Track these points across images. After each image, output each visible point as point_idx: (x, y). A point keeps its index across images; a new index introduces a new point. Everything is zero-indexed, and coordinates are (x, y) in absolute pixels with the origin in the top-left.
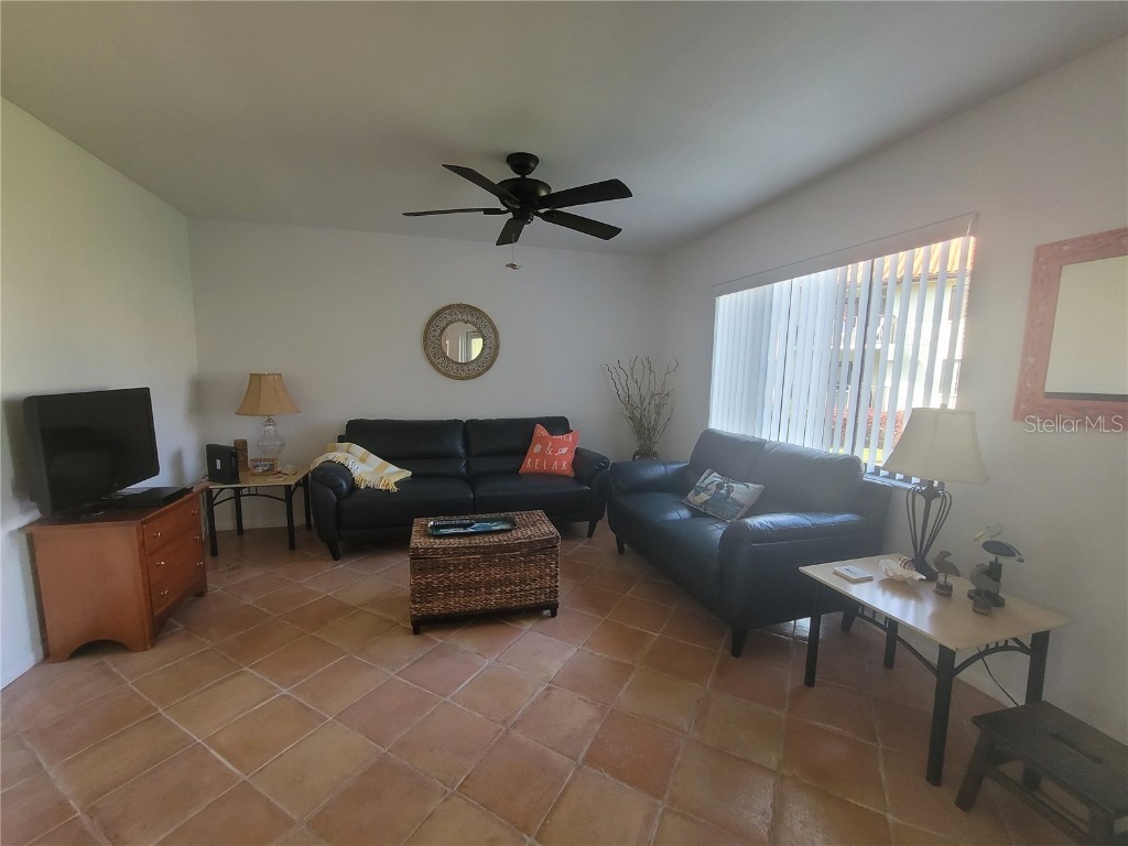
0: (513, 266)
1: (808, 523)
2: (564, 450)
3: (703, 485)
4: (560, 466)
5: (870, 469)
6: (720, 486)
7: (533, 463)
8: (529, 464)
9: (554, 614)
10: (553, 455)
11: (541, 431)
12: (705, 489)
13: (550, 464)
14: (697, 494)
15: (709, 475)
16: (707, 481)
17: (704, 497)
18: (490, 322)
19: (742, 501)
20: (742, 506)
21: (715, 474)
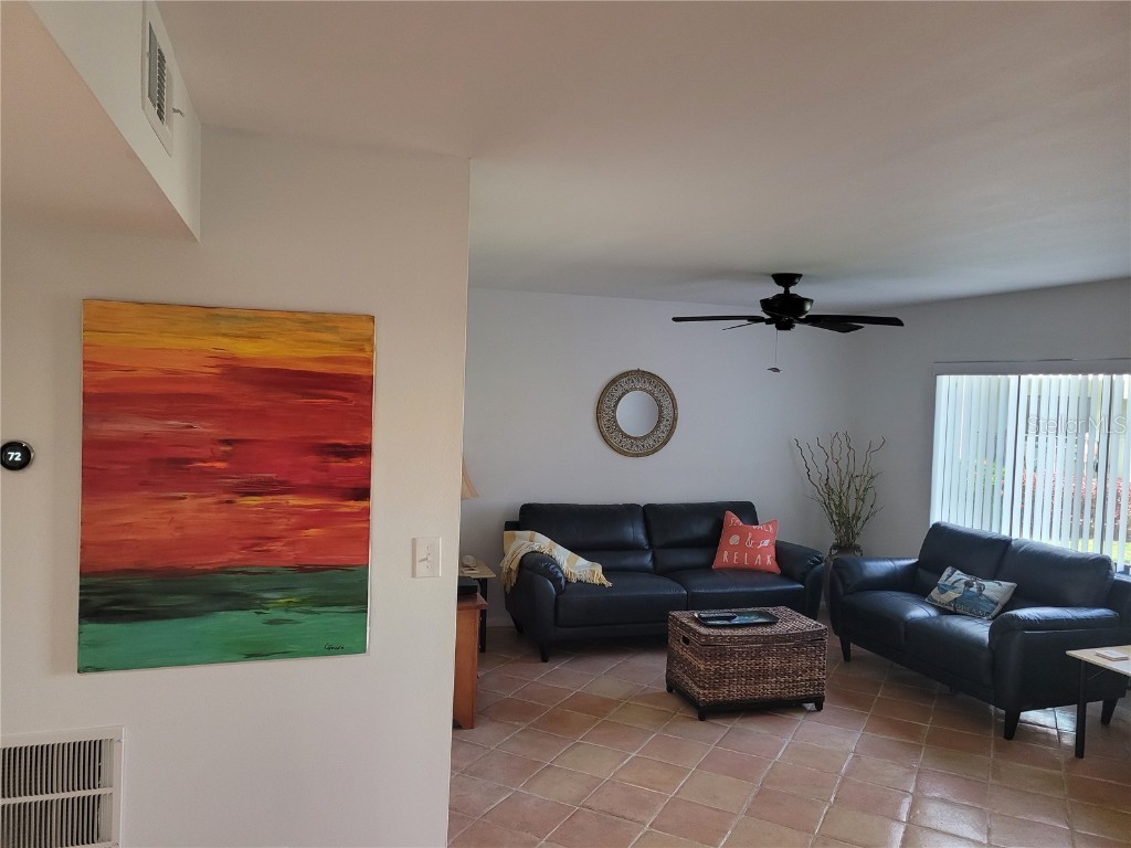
0: (776, 370)
1: (1070, 617)
2: (766, 543)
3: (949, 583)
4: (764, 561)
5: (1120, 568)
6: (968, 585)
7: (731, 557)
8: (724, 557)
9: (819, 708)
10: (754, 548)
11: (733, 519)
12: (953, 587)
13: (753, 558)
14: (943, 591)
15: (953, 573)
16: (953, 579)
17: (953, 595)
18: (669, 390)
19: (996, 599)
20: (997, 604)
21: (958, 572)
